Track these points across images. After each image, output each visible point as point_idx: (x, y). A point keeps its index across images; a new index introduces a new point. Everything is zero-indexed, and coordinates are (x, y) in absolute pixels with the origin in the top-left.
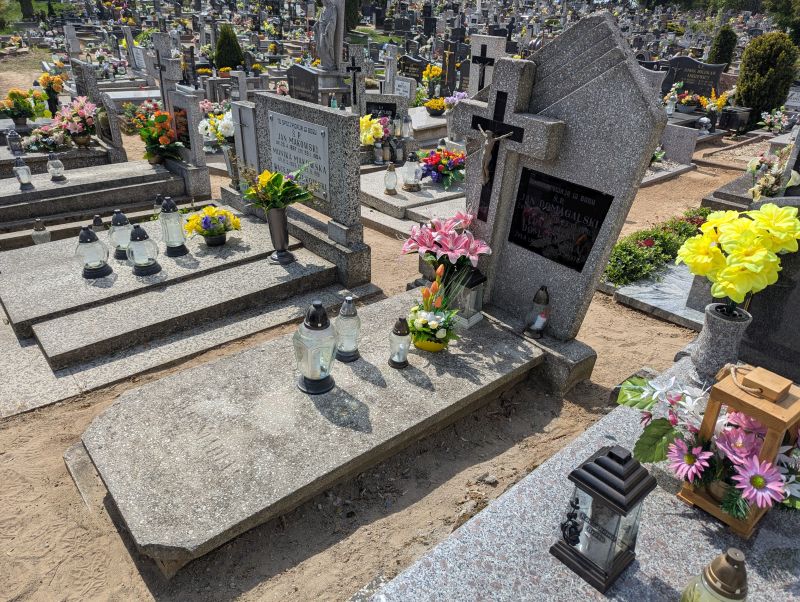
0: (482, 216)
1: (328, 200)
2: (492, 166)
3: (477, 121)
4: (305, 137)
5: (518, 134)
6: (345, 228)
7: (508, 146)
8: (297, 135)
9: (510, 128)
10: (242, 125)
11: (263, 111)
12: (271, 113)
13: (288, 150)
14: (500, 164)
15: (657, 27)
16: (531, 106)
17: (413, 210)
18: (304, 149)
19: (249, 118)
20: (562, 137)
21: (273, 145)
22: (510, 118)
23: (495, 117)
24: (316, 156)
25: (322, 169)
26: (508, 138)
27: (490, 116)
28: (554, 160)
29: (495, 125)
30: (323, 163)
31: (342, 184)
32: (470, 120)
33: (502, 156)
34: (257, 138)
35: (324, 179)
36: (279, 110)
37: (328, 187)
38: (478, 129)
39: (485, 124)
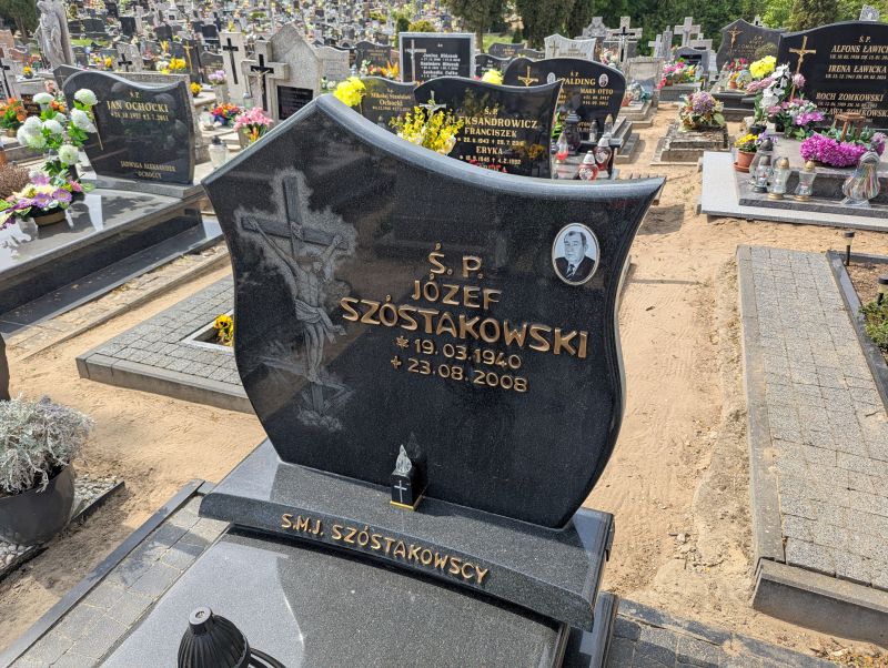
0: (265, 109)
2: (264, 85)
3: (253, 68)
5: (272, 71)
7: (269, 76)
9: (267, 69)
14: (267, 83)
15: (361, 17)
16: (274, 59)
20: (288, 69)
22: (266, 65)
23: (260, 65)
26: (268, 73)
27: (258, 65)
28: (288, 80)
29: (262, 68)
32: (250, 68)
33: (267, 81)
38: (254, 71)
39: (257, 68)
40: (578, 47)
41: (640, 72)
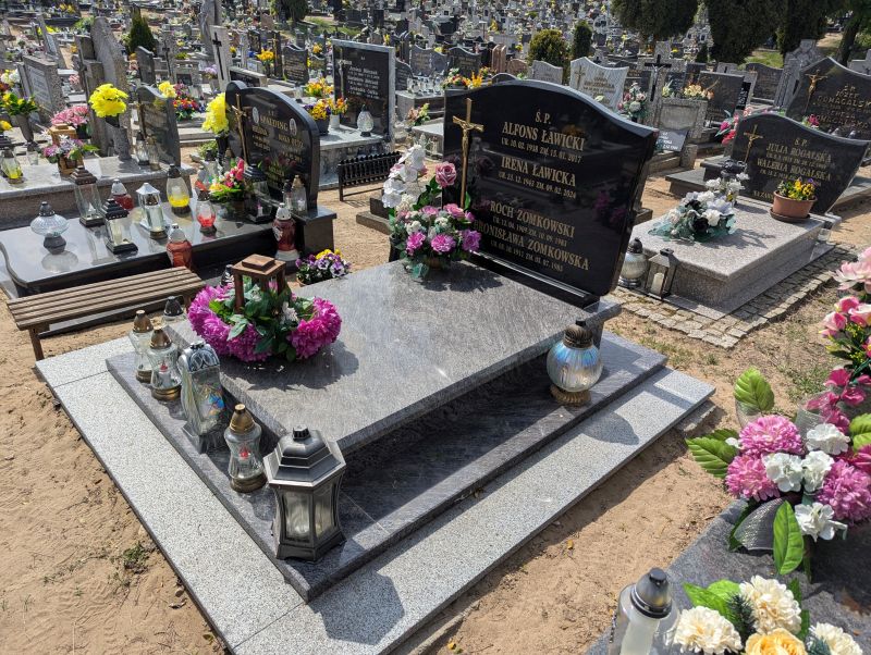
40: (606, 76)
41: (674, 118)
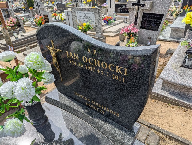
1: (95, 28)
2: (138, 13)
4: (87, 15)
5: (143, 5)
6: (100, 34)
7: (141, 8)
8: (85, 15)
9: (141, 4)
10: (68, 16)
11: (74, 11)
12: (77, 11)
13: (83, 19)
14: (139, 12)
17: (105, 30)
18: (87, 18)
19: (70, 14)
20: (152, 4)
21: (78, 18)
22: (141, 2)
23: (138, 3)
24: (91, 19)
25: (93, 22)
26: (141, 6)
27: (136, 2)
28: (151, 10)
30: (93, 20)
31: (99, 24)
32: (132, 4)
33: (140, 10)
34: (72, 18)
35: (94, 24)
36: (79, 10)
37: (95, 26)
38: (133, 6)
39: (136, 4)
